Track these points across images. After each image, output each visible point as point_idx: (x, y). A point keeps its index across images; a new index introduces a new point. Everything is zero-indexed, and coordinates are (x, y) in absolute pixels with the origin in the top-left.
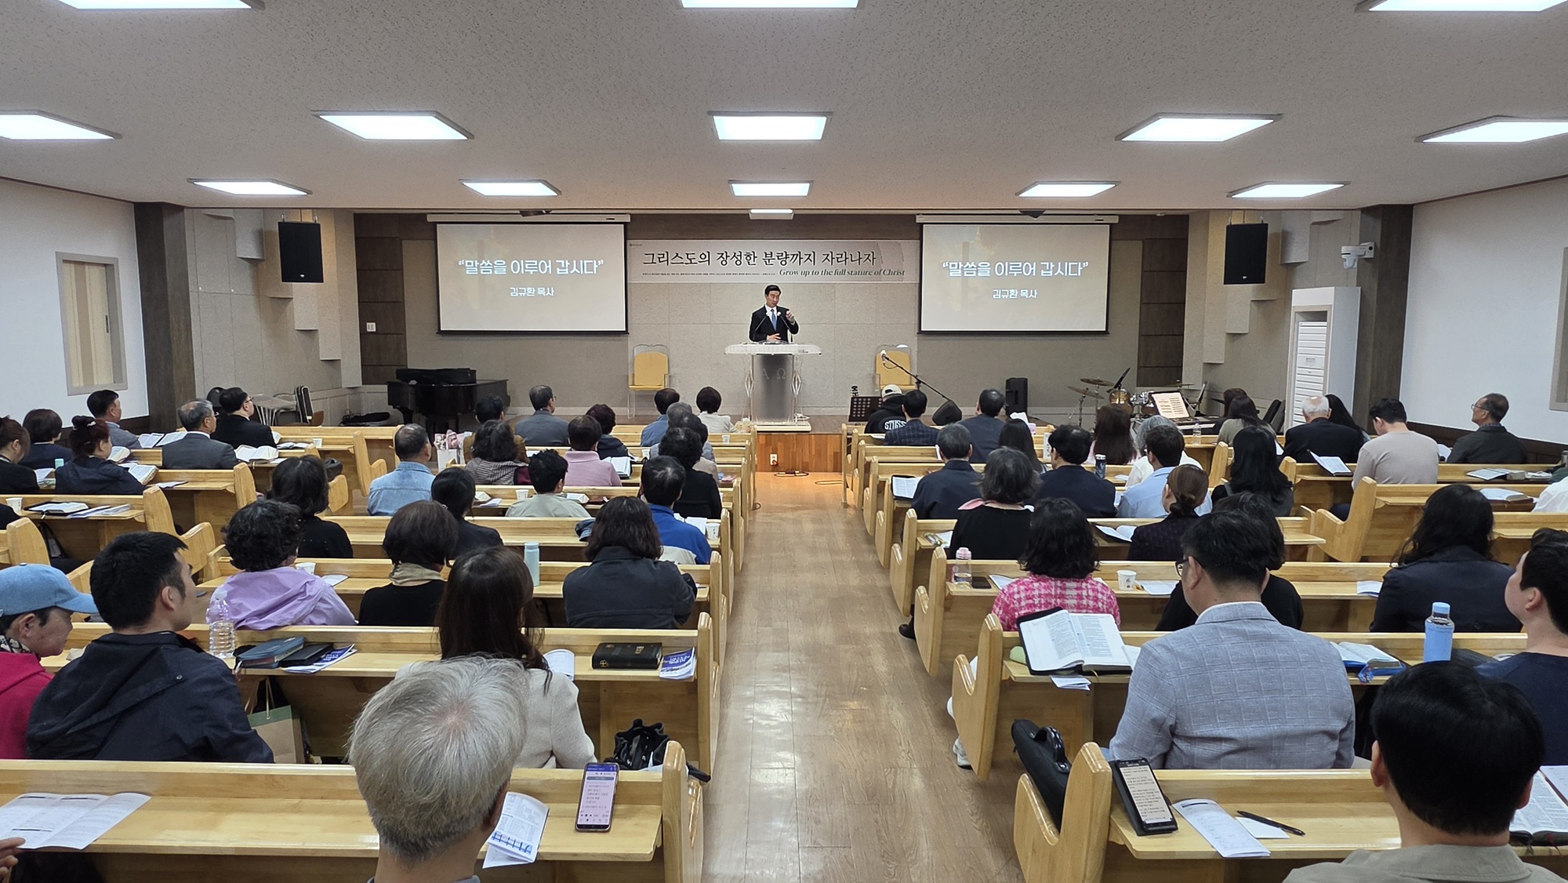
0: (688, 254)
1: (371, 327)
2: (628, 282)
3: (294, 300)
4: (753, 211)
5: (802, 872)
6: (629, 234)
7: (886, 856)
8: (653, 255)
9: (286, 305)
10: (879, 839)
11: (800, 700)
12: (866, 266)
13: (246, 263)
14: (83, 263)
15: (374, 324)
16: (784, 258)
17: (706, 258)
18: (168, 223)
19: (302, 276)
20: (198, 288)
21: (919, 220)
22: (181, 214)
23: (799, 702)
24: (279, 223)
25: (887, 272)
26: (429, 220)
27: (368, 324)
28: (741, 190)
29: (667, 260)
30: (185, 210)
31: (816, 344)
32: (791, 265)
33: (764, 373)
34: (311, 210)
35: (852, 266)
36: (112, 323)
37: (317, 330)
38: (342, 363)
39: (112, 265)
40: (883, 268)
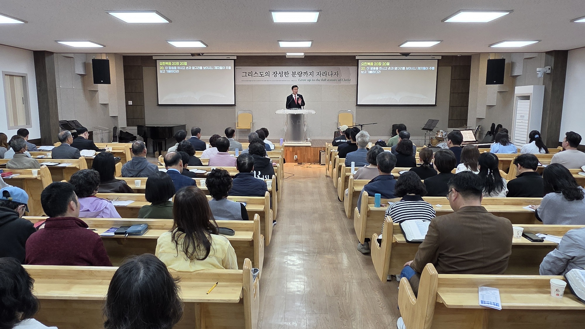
0: (260, 73)
1: (130, 103)
2: (236, 84)
3: (99, 91)
4: (288, 54)
5: (308, 323)
6: (236, 64)
7: (342, 317)
8: (246, 73)
9: (95, 94)
10: (339, 311)
11: (307, 254)
12: (334, 77)
13: (79, 76)
14: (13, 76)
15: (131, 101)
16: (300, 74)
17: (268, 74)
18: (47, 59)
19: (102, 81)
20: (60, 86)
21: (357, 58)
22: (53, 55)
23: (306, 255)
24: (92, 59)
25: (343, 80)
26: (153, 59)
27: (129, 101)
28: (283, 44)
29: (252, 75)
30: (54, 54)
31: (314, 110)
32: (303, 77)
33: (292, 122)
34: (105, 54)
35: (328, 77)
36: (25, 100)
37: (108, 104)
38: (118, 117)
39: (25, 76)
40: (342, 78)
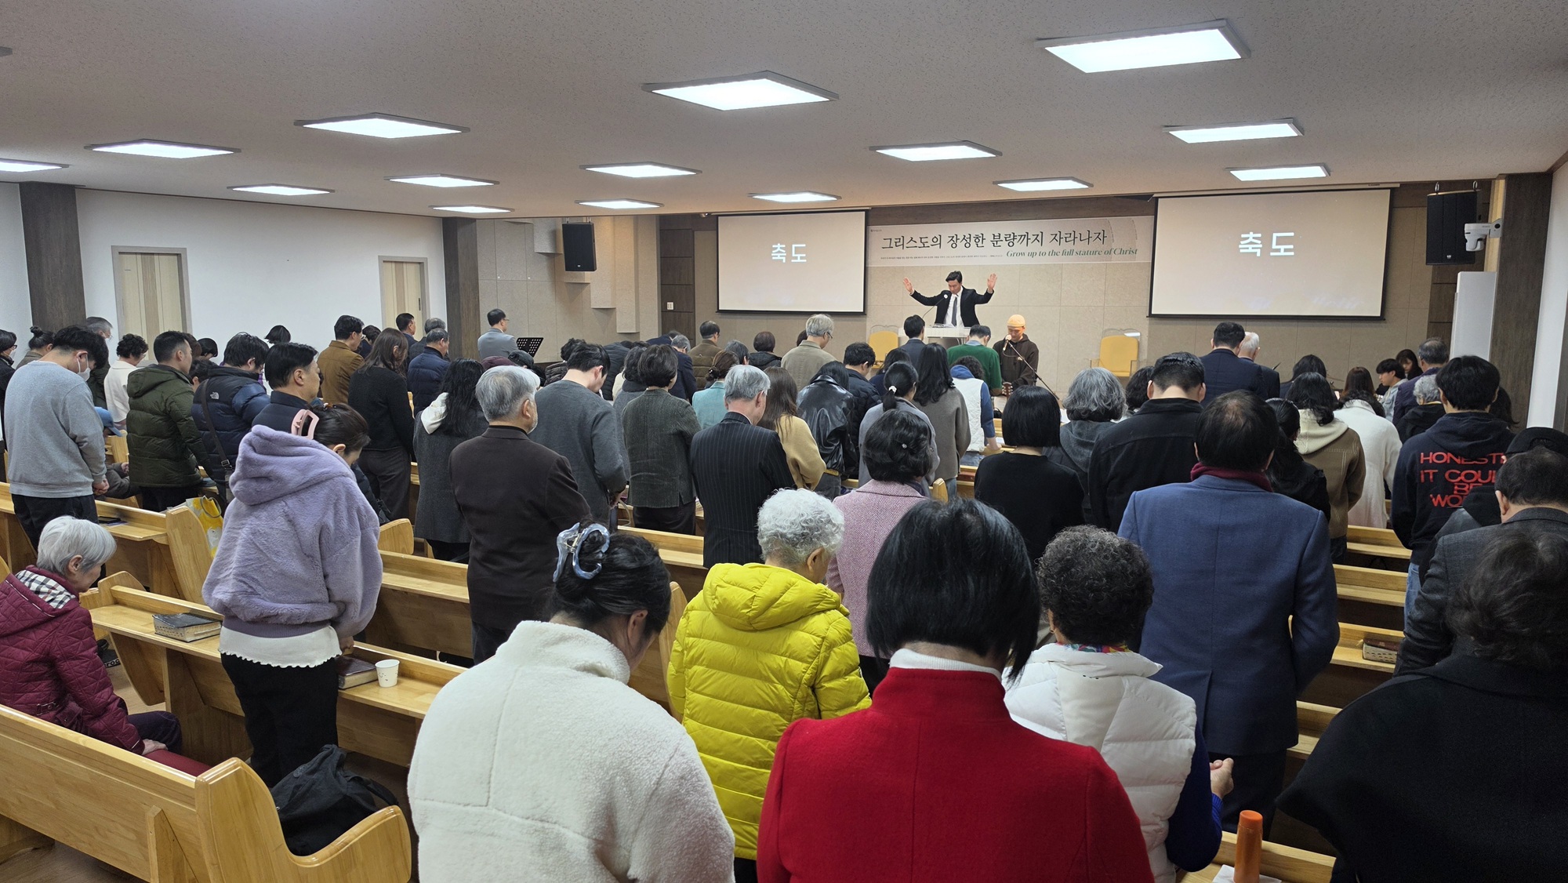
0: (921, 238)
1: (670, 306)
2: (869, 265)
3: (591, 285)
6: (871, 220)
8: (890, 239)
9: (584, 290)
12: (1096, 245)
14: (402, 262)
15: (672, 303)
16: (1011, 239)
17: (937, 241)
18: (460, 232)
19: (579, 266)
20: (497, 277)
21: (1155, 196)
22: (475, 224)
24: (562, 225)
25: (1118, 251)
27: (667, 303)
29: (903, 245)
30: (477, 221)
32: (1019, 247)
35: (1080, 246)
36: (423, 304)
37: (615, 308)
39: (423, 263)
40: (1114, 247)
